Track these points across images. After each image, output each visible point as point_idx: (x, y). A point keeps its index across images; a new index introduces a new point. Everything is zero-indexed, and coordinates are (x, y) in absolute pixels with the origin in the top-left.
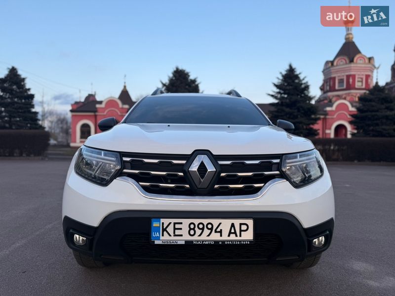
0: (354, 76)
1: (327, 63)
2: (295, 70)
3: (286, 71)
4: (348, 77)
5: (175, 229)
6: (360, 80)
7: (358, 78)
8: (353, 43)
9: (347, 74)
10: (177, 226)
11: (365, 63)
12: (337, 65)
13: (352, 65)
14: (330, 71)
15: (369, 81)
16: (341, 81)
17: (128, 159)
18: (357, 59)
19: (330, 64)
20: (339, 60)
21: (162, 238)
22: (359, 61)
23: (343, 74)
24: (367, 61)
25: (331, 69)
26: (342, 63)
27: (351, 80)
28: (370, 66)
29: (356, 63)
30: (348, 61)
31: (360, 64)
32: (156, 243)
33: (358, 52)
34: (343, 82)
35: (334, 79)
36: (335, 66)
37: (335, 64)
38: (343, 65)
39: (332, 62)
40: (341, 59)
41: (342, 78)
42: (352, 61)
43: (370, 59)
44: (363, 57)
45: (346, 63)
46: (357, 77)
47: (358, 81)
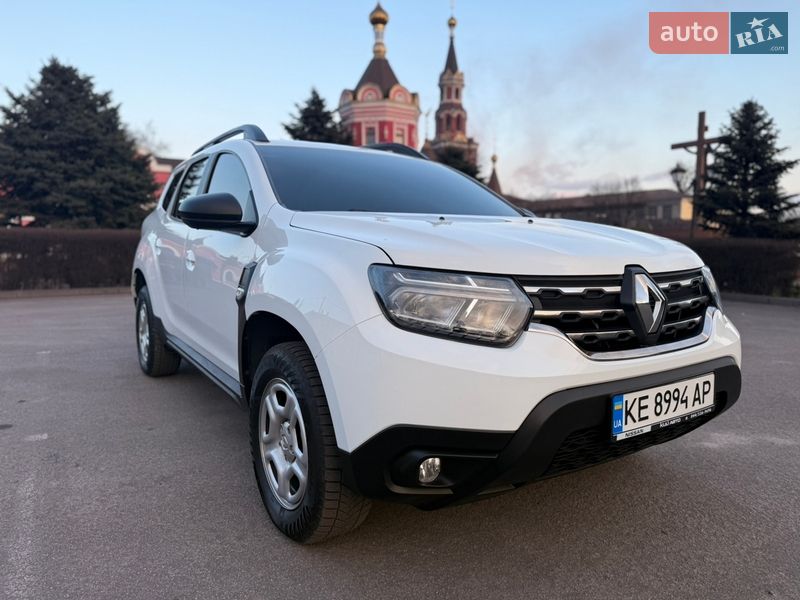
0: (390, 125)
1: (345, 93)
2: (324, 103)
3: (307, 102)
4: (382, 124)
5: (641, 408)
6: (400, 132)
7: (398, 129)
8: (386, 62)
9: (381, 119)
10: (643, 403)
11: (406, 103)
12: (363, 101)
13: (387, 103)
14: (351, 109)
15: (414, 136)
16: (371, 132)
17: (534, 290)
18: (395, 94)
19: (351, 97)
20: (366, 91)
21: (625, 428)
22: (398, 98)
23: (373, 119)
24: (410, 99)
25: (354, 105)
26: (370, 98)
27: (386, 132)
28: (413, 108)
29: (394, 101)
30: (381, 96)
31: (399, 103)
32: (618, 439)
33: (395, 81)
34: (373, 134)
35: (359, 125)
36: (358, 102)
37: (359, 96)
38: (372, 101)
39: (354, 93)
40: (369, 89)
41: (372, 125)
42: (386, 96)
43: (414, 96)
44: (403, 90)
45: (378, 100)
46: (395, 126)
47: (398, 135)
